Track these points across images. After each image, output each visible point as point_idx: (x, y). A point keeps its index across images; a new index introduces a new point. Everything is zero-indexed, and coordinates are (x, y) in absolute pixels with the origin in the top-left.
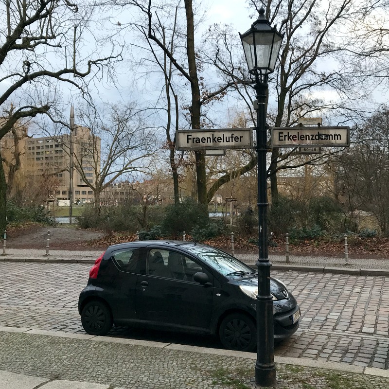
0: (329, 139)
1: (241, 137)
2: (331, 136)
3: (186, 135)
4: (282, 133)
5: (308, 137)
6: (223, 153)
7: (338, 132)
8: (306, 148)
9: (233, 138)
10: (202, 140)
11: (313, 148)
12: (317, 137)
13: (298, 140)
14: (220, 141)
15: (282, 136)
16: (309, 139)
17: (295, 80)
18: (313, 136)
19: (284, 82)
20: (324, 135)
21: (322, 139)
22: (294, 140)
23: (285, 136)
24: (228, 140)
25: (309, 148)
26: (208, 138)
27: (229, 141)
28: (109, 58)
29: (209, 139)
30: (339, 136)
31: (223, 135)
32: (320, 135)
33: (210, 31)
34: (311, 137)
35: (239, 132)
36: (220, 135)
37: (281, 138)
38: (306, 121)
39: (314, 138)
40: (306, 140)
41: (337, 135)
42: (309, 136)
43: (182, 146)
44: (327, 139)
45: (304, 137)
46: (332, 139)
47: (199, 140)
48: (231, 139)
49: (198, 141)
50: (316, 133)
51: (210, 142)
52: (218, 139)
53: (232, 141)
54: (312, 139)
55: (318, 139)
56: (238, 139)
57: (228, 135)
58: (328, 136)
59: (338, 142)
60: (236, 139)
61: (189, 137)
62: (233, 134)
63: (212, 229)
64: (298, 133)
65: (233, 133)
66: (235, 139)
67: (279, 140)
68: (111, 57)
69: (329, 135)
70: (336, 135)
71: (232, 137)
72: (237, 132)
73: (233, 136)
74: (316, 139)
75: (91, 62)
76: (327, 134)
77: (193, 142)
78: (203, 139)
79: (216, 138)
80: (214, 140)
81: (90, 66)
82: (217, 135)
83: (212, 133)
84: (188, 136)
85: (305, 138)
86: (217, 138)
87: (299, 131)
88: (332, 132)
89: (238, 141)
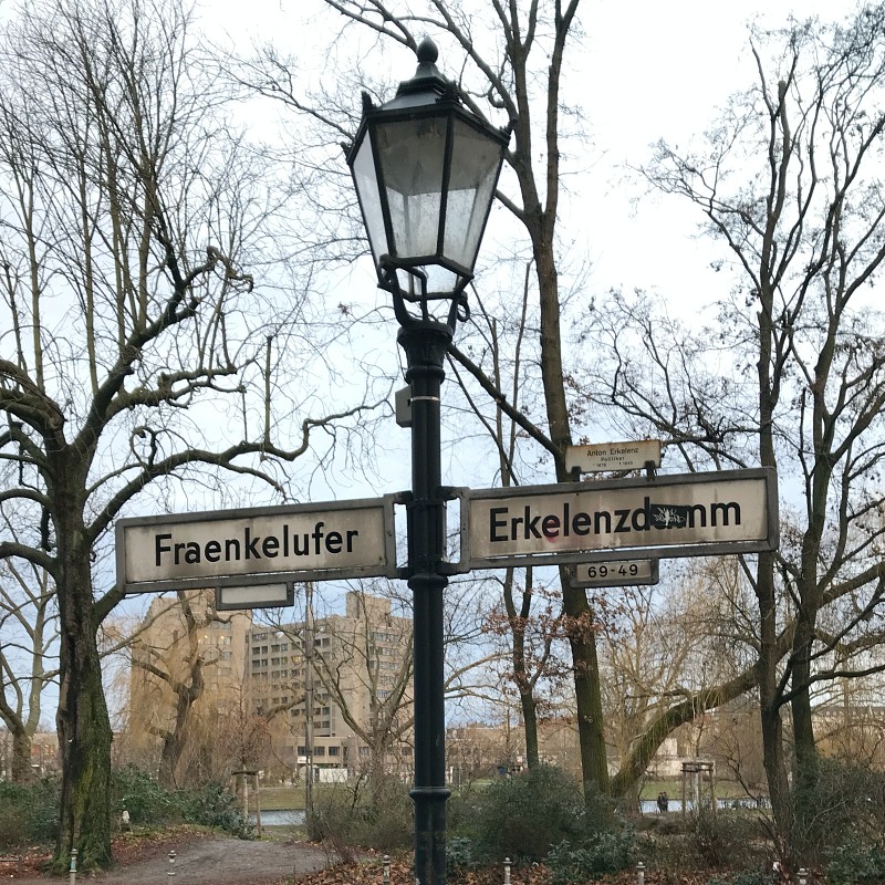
0: (692, 525)
1: (350, 534)
2: (697, 513)
3: (153, 534)
4: (505, 510)
5: (603, 520)
6: (283, 597)
7: (726, 493)
8: (598, 566)
9: (323, 541)
10: (208, 551)
11: (627, 565)
12: (641, 520)
13: (566, 533)
14: (273, 551)
15: (504, 524)
16: (608, 531)
17: (855, 432)
18: (623, 514)
19: (823, 441)
20: (669, 507)
21: (661, 526)
22: (550, 536)
23: (515, 522)
24: (301, 548)
25: (609, 566)
26: (228, 543)
27: (306, 552)
28: (359, 409)
29: (233, 547)
30: (732, 511)
31: (286, 527)
32: (651, 511)
33: (592, 309)
34: (615, 521)
35: (341, 513)
36: (275, 528)
37: (500, 531)
38: (597, 459)
39: (628, 523)
40: (597, 531)
41: (725, 508)
42: (607, 515)
44: (683, 525)
45: (588, 522)
46: (704, 524)
47: (197, 552)
48: (312, 542)
49: (193, 556)
50: (635, 501)
51: (238, 558)
52: (265, 546)
53: (318, 552)
54: (619, 529)
55: (646, 527)
56: (340, 541)
57: (302, 527)
58: (685, 513)
59: (730, 533)
60: (333, 541)
61: (164, 542)
62: (320, 525)
63: (603, 851)
64: (566, 506)
65: (321, 519)
66: (328, 542)
67: (494, 538)
68: (363, 407)
69: (691, 510)
70: (721, 505)
71: (317, 536)
72: (336, 516)
73: (321, 530)
74: (638, 528)
75: (310, 421)
76: (681, 503)
77: (177, 562)
78: (213, 547)
79: (257, 540)
80: (250, 547)
81: (306, 431)
82: (262, 529)
83: (244, 523)
84: (159, 538)
85: (592, 527)
86: (260, 543)
87: (570, 499)
88: (703, 496)
89: (338, 550)
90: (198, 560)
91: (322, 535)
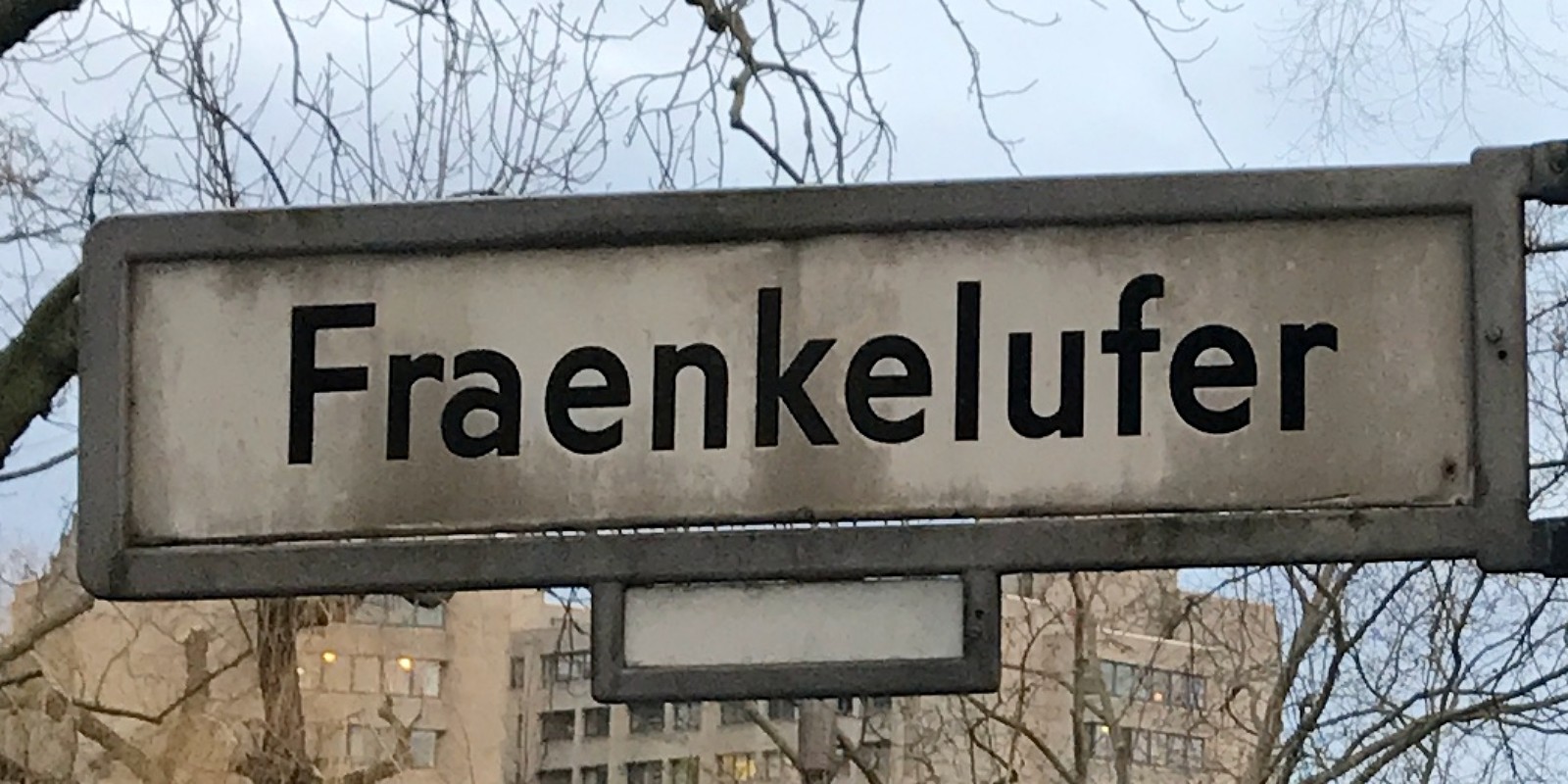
1: (1297, 342)
3: (278, 300)
6: (945, 644)
9: (1155, 368)
10: (561, 397)
24: (1046, 400)
26: (668, 361)
27: (1070, 422)
29: (691, 382)
31: (969, 296)
35: (1257, 232)
36: (913, 294)
43: (184, 522)
47: (507, 403)
48: (1101, 372)
49: (482, 422)
51: (715, 436)
52: (861, 385)
53: (1129, 422)
56: (1243, 372)
57: (1050, 296)
60: (1208, 372)
61: (335, 348)
62: (1145, 288)
65: (1150, 260)
66: (1185, 378)
71: (1129, 342)
72: (1230, 250)
73: (1151, 316)
77: (398, 446)
78: (589, 377)
79: (817, 350)
80: (782, 388)
82: (844, 298)
83: (751, 265)
84: (307, 323)
89: (1237, 418)
90: (507, 440)
91: (1152, 341)
